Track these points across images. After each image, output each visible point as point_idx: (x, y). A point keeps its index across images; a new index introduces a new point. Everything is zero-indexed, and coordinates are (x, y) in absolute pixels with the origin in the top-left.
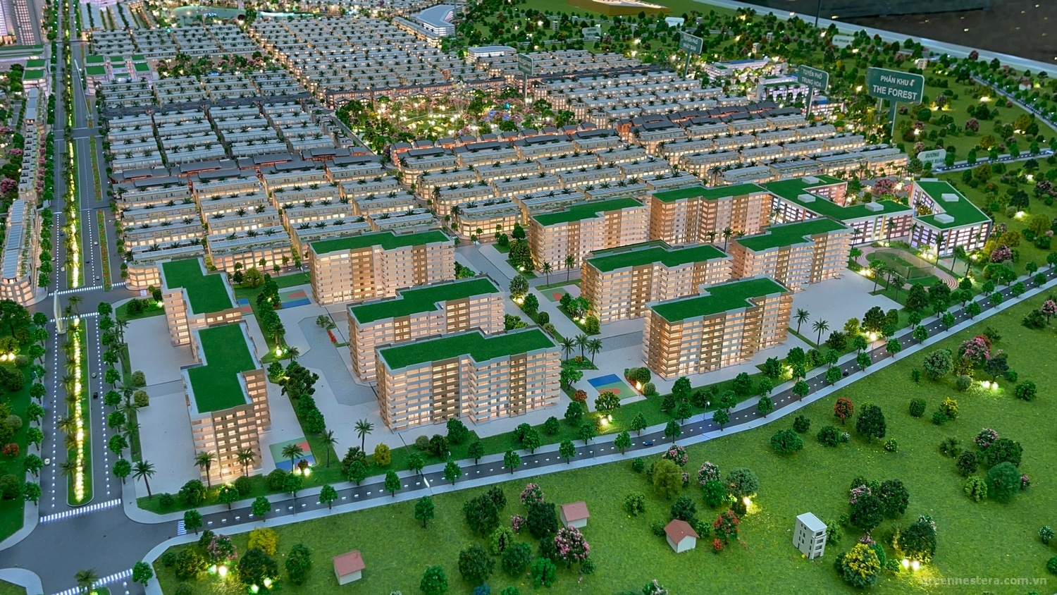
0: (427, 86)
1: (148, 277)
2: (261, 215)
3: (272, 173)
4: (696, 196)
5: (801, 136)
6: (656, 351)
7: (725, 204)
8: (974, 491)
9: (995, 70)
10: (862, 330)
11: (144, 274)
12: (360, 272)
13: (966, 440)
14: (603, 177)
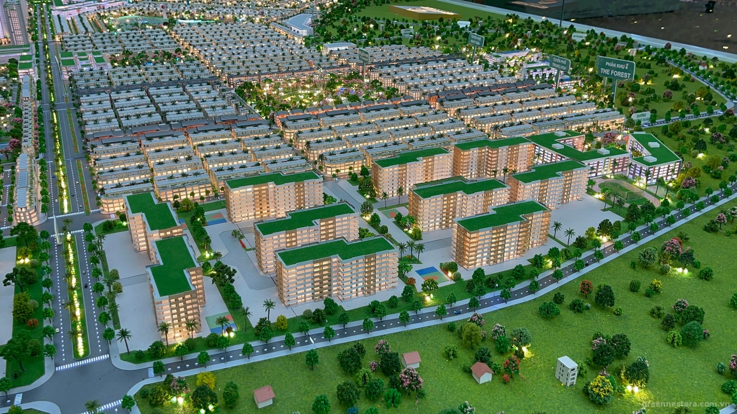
0: (297, 71)
1: (115, 205)
2: (189, 162)
3: (195, 133)
4: (484, 146)
5: (553, 103)
6: (461, 251)
7: (503, 151)
8: (673, 340)
9: (682, 56)
10: (597, 235)
11: (113, 203)
12: (260, 200)
13: (667, 307)
14: (420, 133)
